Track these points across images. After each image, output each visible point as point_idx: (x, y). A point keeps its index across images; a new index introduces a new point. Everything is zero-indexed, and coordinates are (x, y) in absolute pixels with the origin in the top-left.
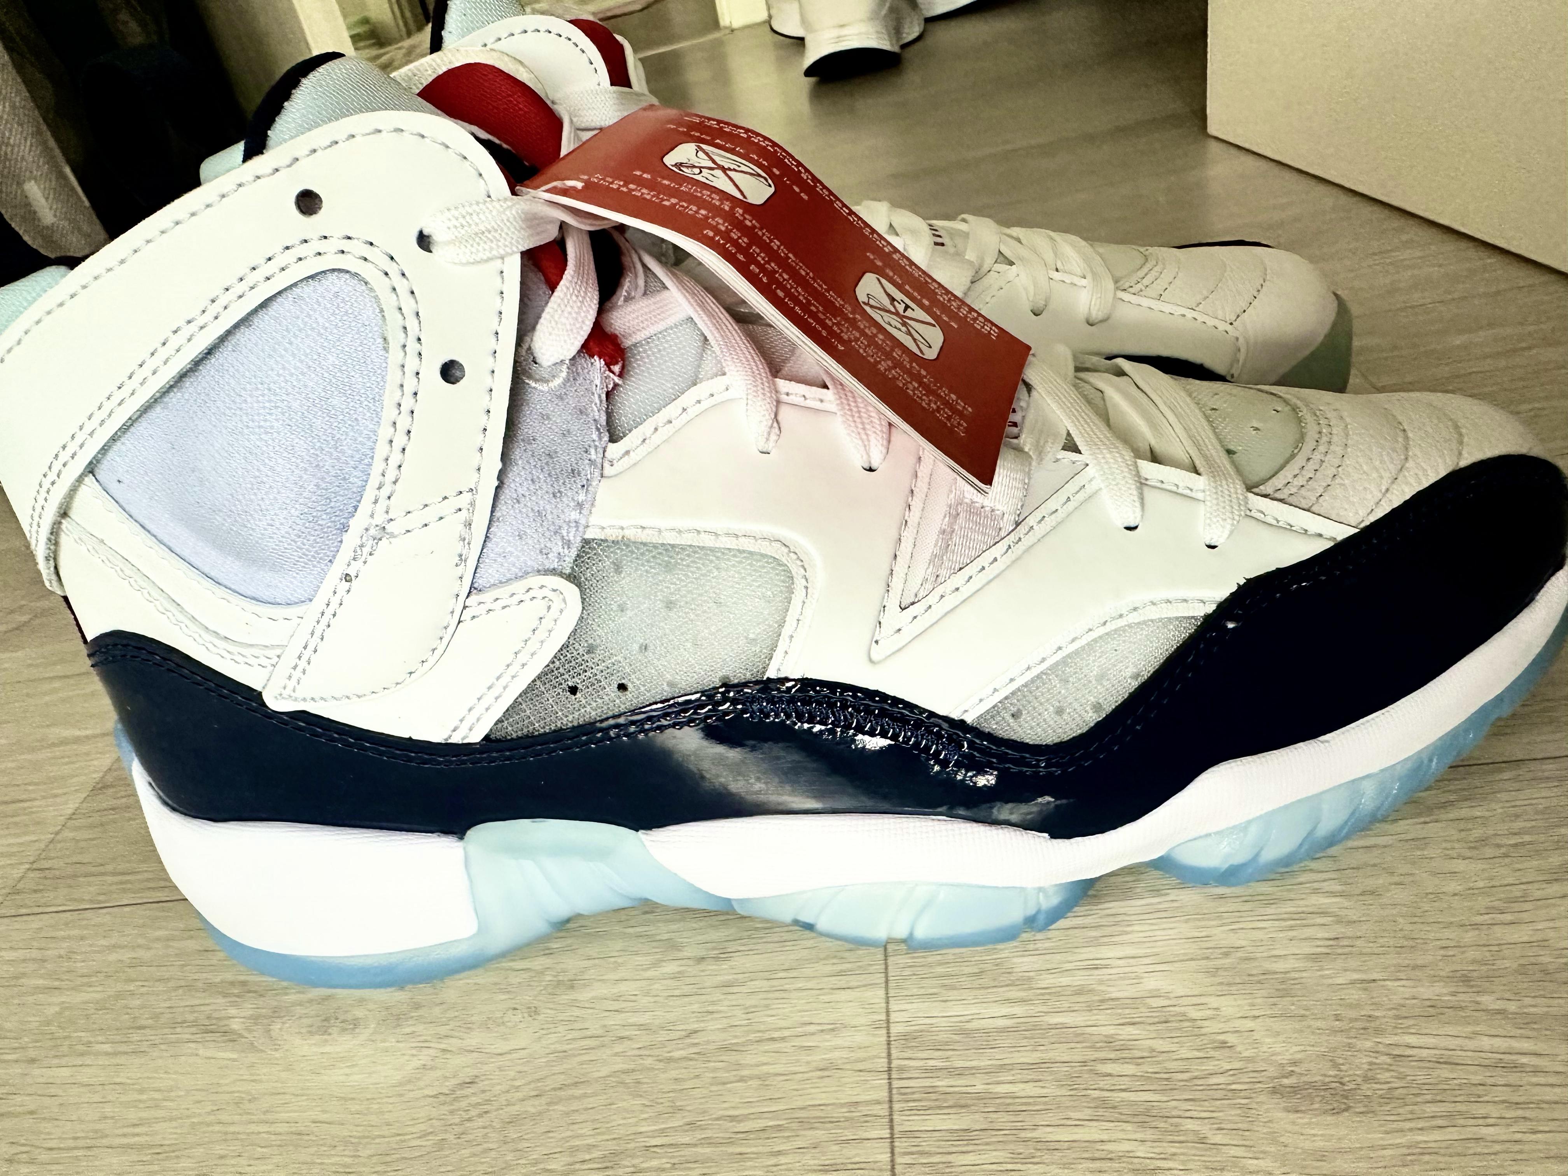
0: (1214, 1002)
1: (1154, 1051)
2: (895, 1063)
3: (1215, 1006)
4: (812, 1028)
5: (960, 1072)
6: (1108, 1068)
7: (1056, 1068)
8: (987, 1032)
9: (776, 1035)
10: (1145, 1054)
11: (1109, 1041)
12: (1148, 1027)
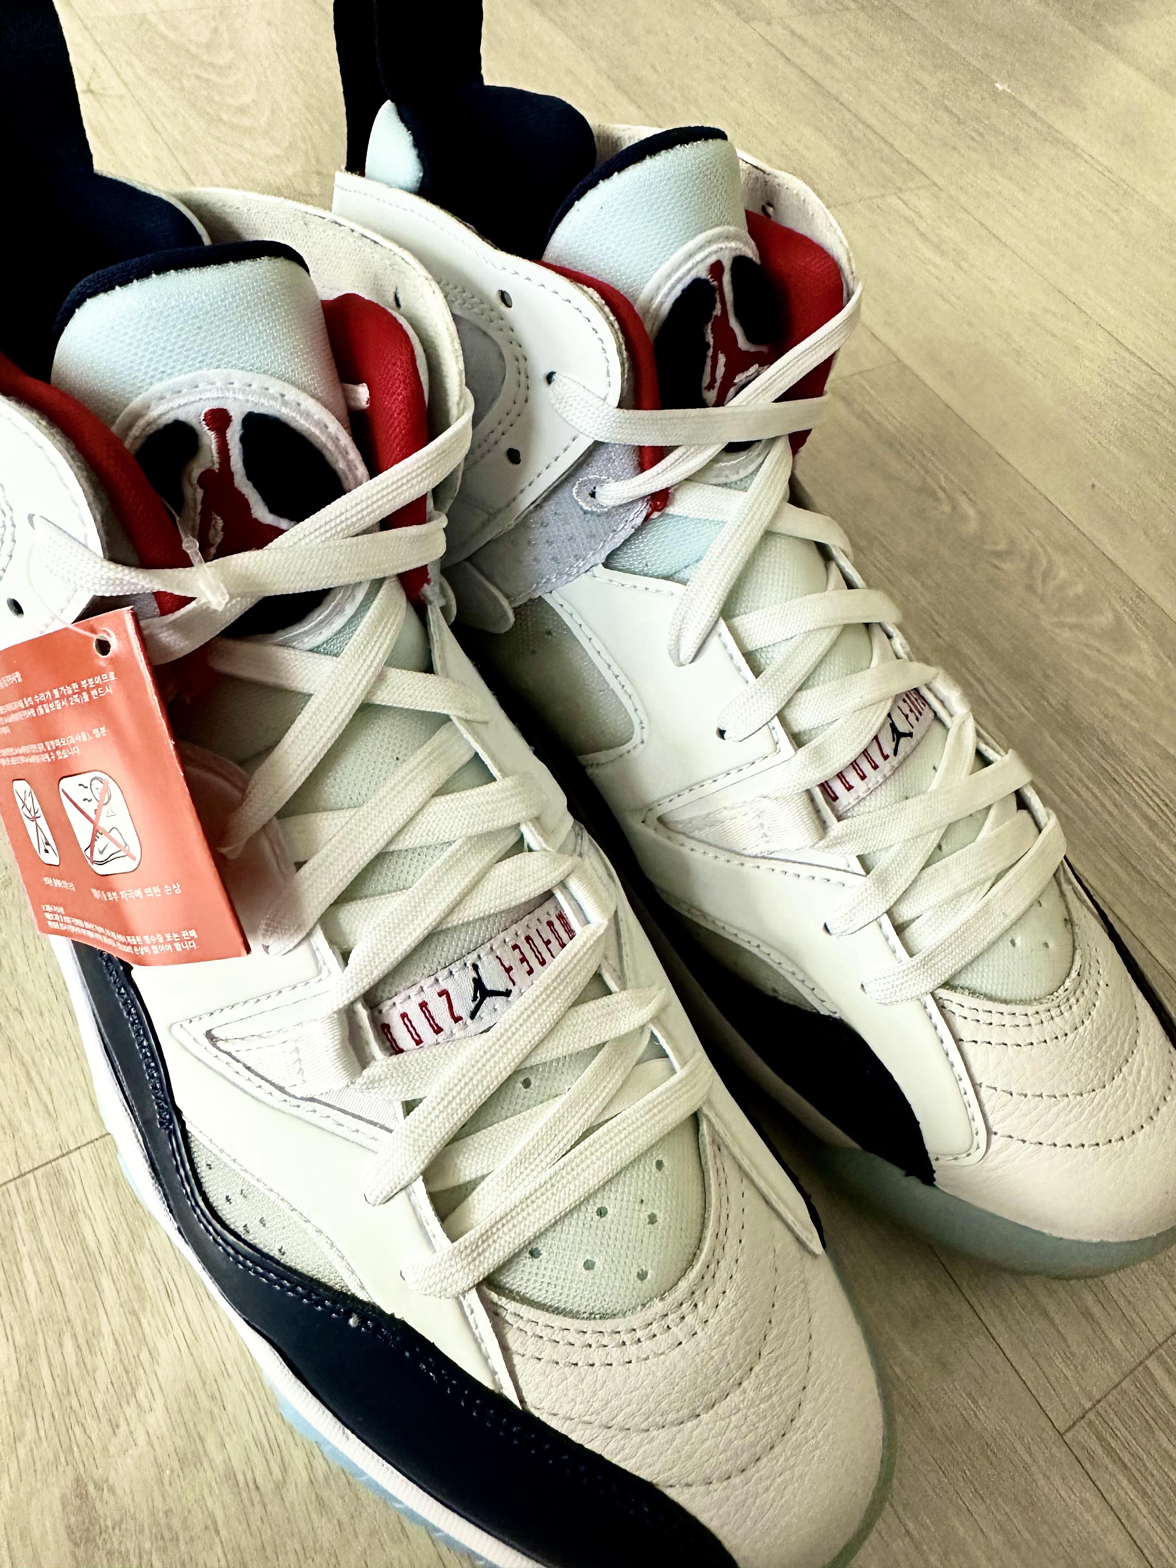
0: (159, 1404)
1: (94, 1371)
2: (30, 1176)
3: (154, 1406)
4: (47, 1099)
5: (34, 1229)
6: (68, 1342)
7: (58, 1300)
8: (80, 1233)
9: (33, 1074)
10: (89, 1366)
11: (96, 1333)
12: (117, 1360)
